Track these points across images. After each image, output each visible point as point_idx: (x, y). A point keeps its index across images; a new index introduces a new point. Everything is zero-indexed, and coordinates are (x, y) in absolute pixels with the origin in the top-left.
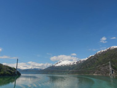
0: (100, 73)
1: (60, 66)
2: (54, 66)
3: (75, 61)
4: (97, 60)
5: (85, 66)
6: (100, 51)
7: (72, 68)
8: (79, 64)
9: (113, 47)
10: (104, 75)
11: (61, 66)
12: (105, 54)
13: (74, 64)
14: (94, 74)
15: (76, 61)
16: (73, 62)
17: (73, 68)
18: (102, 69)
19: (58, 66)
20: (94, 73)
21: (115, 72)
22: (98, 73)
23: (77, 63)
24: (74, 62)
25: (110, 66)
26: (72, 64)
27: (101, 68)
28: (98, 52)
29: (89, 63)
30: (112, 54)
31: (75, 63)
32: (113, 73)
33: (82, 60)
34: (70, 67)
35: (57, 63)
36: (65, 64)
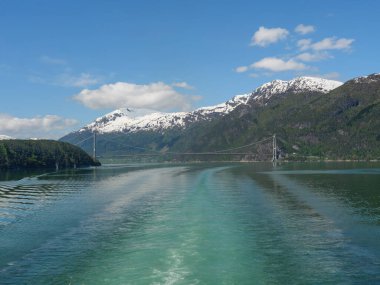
0: (254, 158)
1: (119, 133)
2: (96, 132)
3: (177, 114)
4: (256, 121)
5: (220, 139)
6: (269, 84)
7: (170, 140)
9: (304, 82)
10: (263, 161)
11: (126, 130)
12: (278, 106)
13: (176, 126)
14: (242, 161)
15: (183, 115)
16: (171, 117)
17: (174, 140)
18: (260, 148)
19: (113, 134)
21: (282, 156)
23: (185, 120)
24: (177, 118)
25: (274, 144)
26: (167, 125)
28: (265, 85)
29: (231, 130)
31: (180, 122)
32: (278, 158)
34: (162, 137)
35: (105, 120)
36: (141, 125)
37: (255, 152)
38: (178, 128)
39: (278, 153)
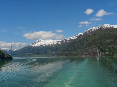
0: (88, 55)
1: (39, 47)
2: (32, 46)
3: (59, 40)
4: (87, 40)
5: (73, 47)
6: (90, 29)
8: (65, 44)
9: (105, 26)
10: (92, 56)
11: (41, 46)
12: (96, 34)
14: (83, 56)
15: (61, 40)
16: (56, 41)
17: (57, 49)
18: (91, 50)
19: (37, 47)
20: (83, 54)
21: (101, 54)
22: (86, 55)
23: (61, 42)
24: (58, 42)
25: (97, 48)
26: (55, 44)
27: (89, 50)
28: (89, 29)
29: (77, 44)
30: (102, 35)
31: (59, 43)
32: (99, 55)
33: (69, 38)
34: (53, 48)
35: (35, 43)
36: (47, 44)
37: (88, 52)
38: (59, 45)
39: (99, 52)
